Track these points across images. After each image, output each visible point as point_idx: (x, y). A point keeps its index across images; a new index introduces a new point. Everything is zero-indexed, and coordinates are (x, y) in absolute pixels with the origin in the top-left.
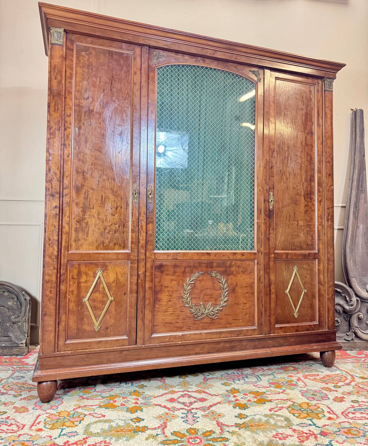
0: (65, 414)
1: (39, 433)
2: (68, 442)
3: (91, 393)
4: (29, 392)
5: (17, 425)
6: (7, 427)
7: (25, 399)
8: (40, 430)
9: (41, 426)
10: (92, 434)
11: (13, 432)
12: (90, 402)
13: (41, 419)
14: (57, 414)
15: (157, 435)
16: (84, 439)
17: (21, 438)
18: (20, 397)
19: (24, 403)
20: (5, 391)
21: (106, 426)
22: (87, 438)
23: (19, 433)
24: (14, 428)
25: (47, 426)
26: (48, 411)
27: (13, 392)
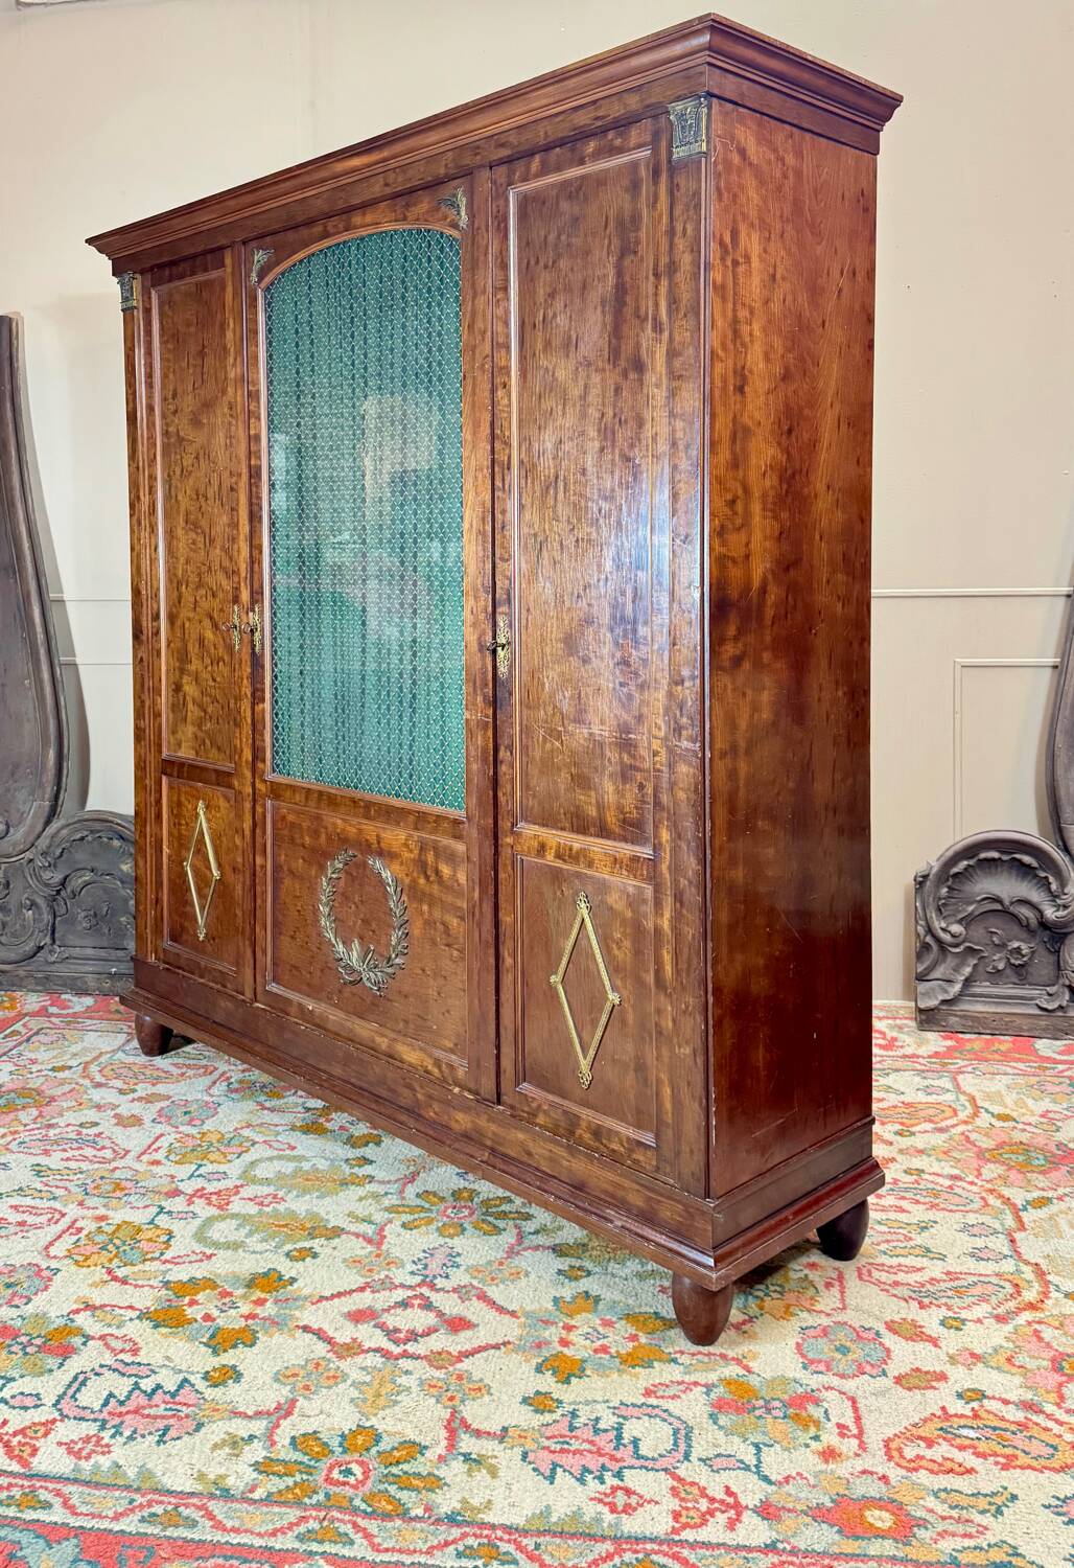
0: (214, 1138)
1: (154, 1168)
2: (203, 1189)
3: (284, 1097)
4: (153, 1085)
5: (114, 1151)
6: (94, 1152)
7: (140, 1099)
8: (157, 1163)
9: (160, 1156)
10: (254, 1181)
11: (104, 1161)
12: (275, 1118)
13: (164, 1142)
14: (199, 1136)
15: (386, 1194)
16: (237, 1187)
17: (117, 1174)
18: (131, 1096)
19: (137, 1109)
20: (103, 1080)
21: (288, 1168)
22: (242, 1186)
23: (114, 1164)
24: (108, 1154)
25: (172, 1157)
26: (182, 1129)
27: (119, 1084)
